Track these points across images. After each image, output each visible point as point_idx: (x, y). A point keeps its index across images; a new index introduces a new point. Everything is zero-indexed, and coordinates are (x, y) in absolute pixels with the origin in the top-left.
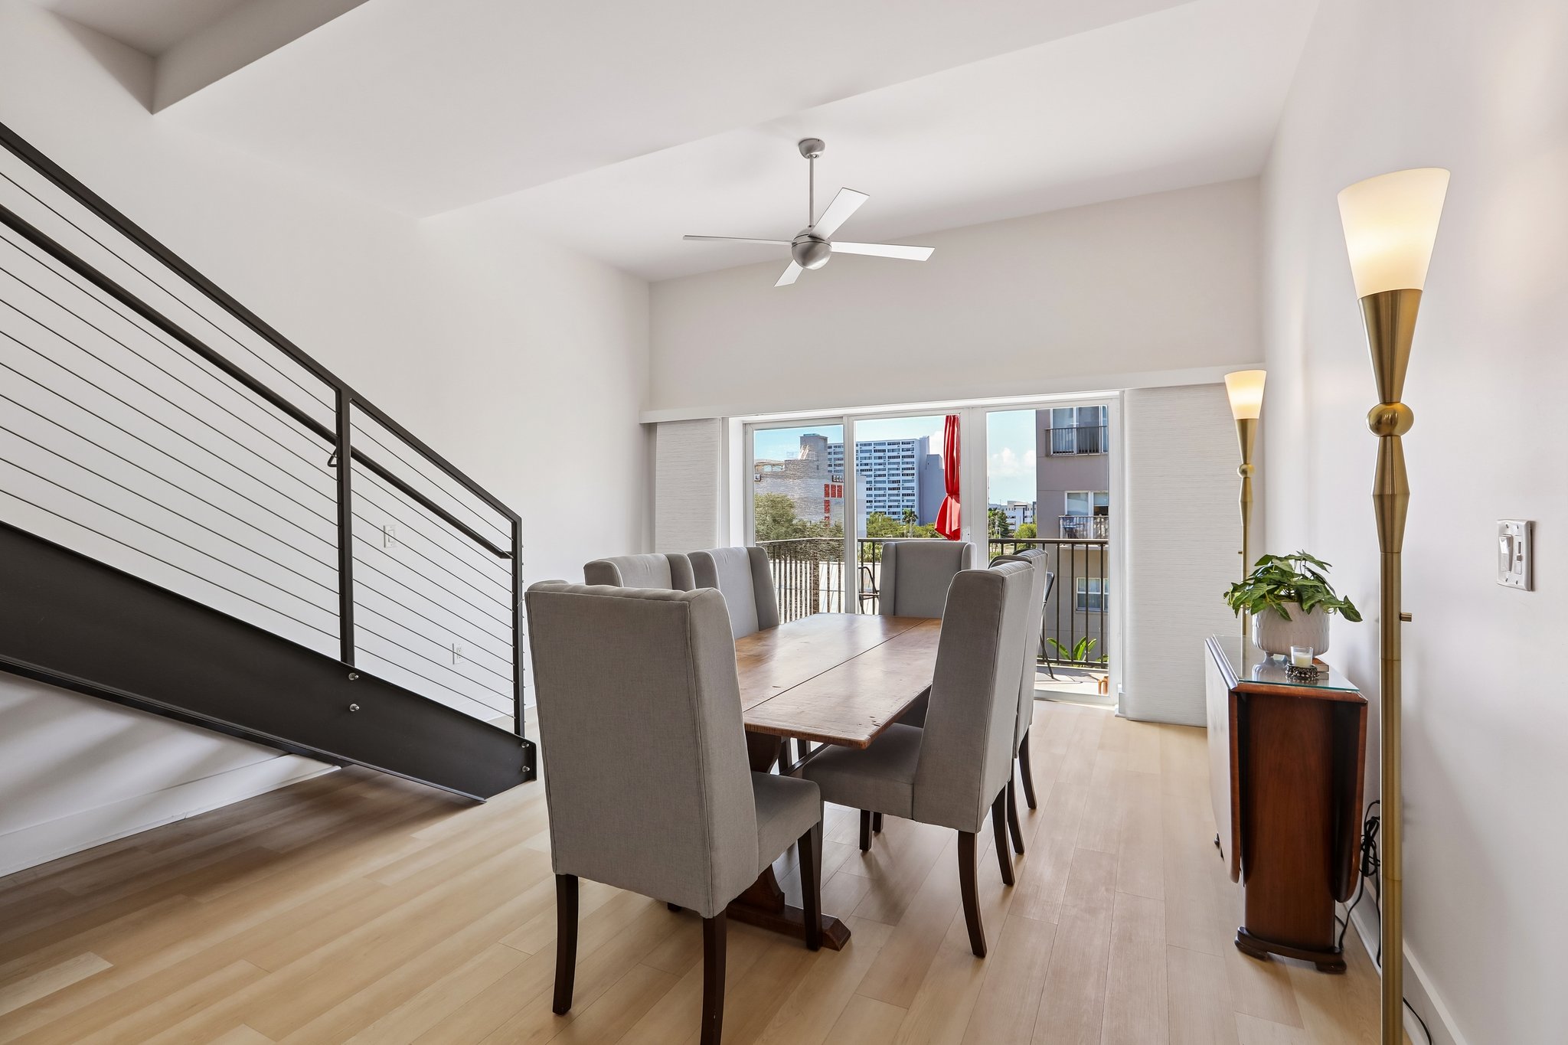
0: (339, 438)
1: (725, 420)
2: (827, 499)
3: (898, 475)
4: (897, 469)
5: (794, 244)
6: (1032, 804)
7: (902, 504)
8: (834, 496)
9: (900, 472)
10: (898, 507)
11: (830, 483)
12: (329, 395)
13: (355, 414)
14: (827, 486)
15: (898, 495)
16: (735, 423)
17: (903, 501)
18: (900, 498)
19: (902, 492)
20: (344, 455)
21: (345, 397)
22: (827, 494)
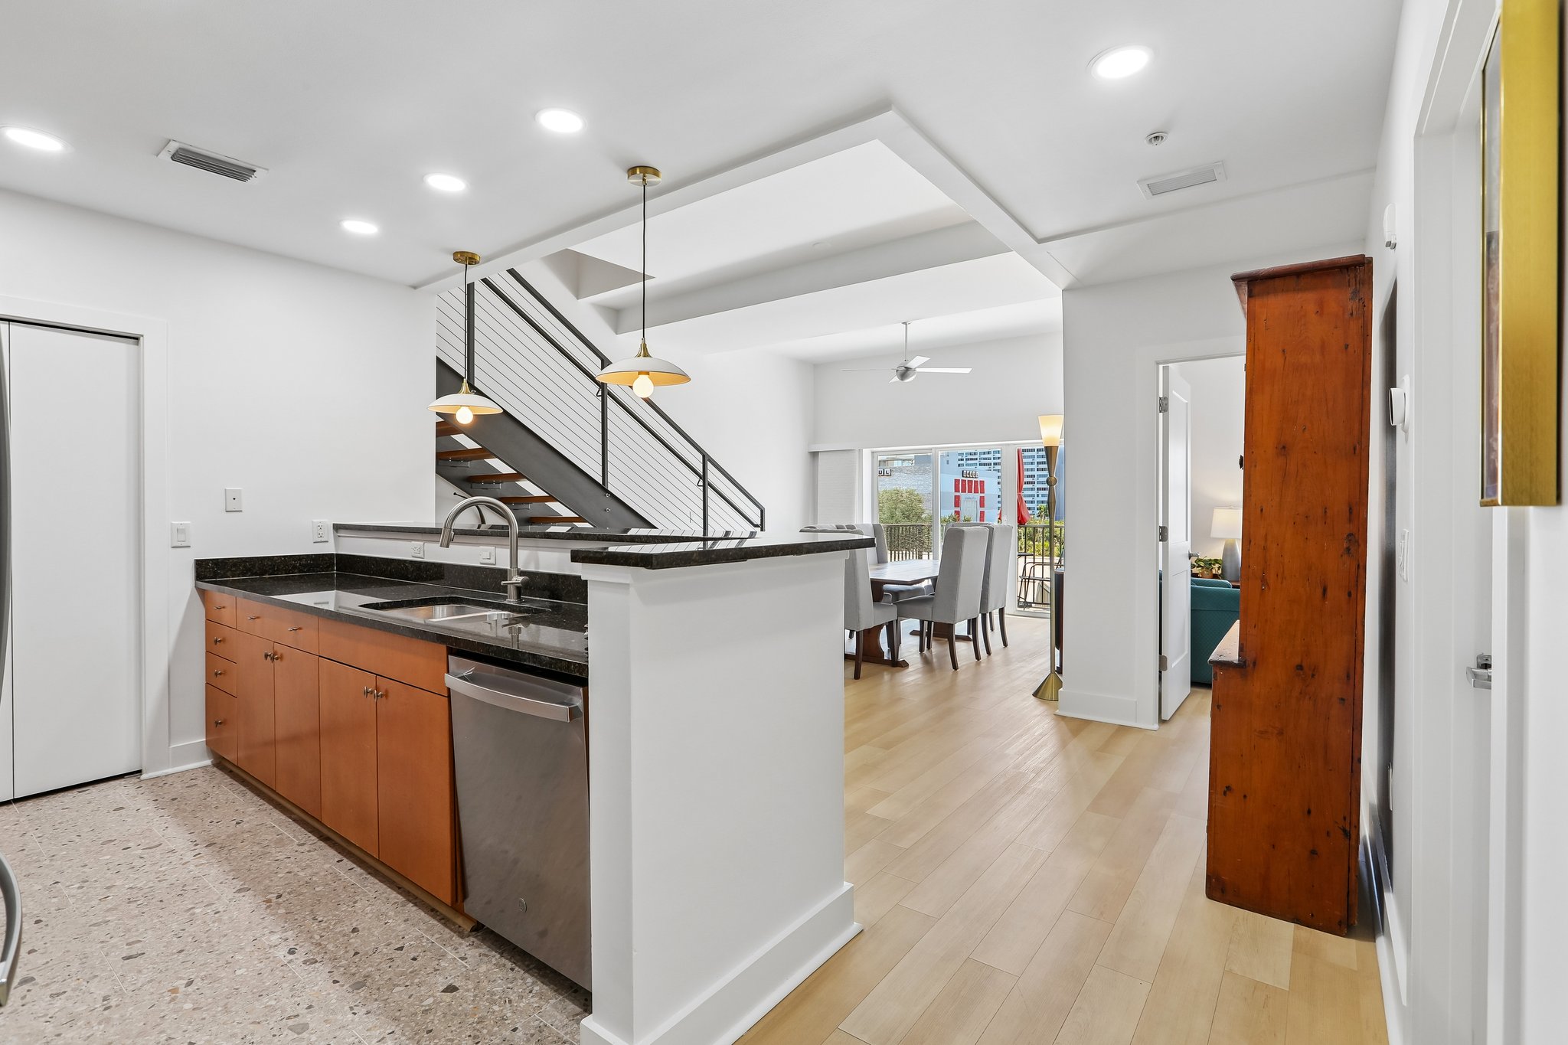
0: (703, 477)
1: (860, 451)
2: (957, 494)
3: (1032, 470)
4: (1032, 463)
5: (897, 371)
6: (989, 653)
7: (1036, 499)
8: (964, 491)
9: (1035, 466)
10: (1032, 502)
11: (961, 478)
12: (700, 457)
13: (709, 465)
14: (957, 481)
15: (1032, 489)
16: (867, 452)
17: (1038, 496)
18: (1035, 492)
19: (1037, 486)
20: (705, 484)
21: (706, 458)
22: (957, 490)
